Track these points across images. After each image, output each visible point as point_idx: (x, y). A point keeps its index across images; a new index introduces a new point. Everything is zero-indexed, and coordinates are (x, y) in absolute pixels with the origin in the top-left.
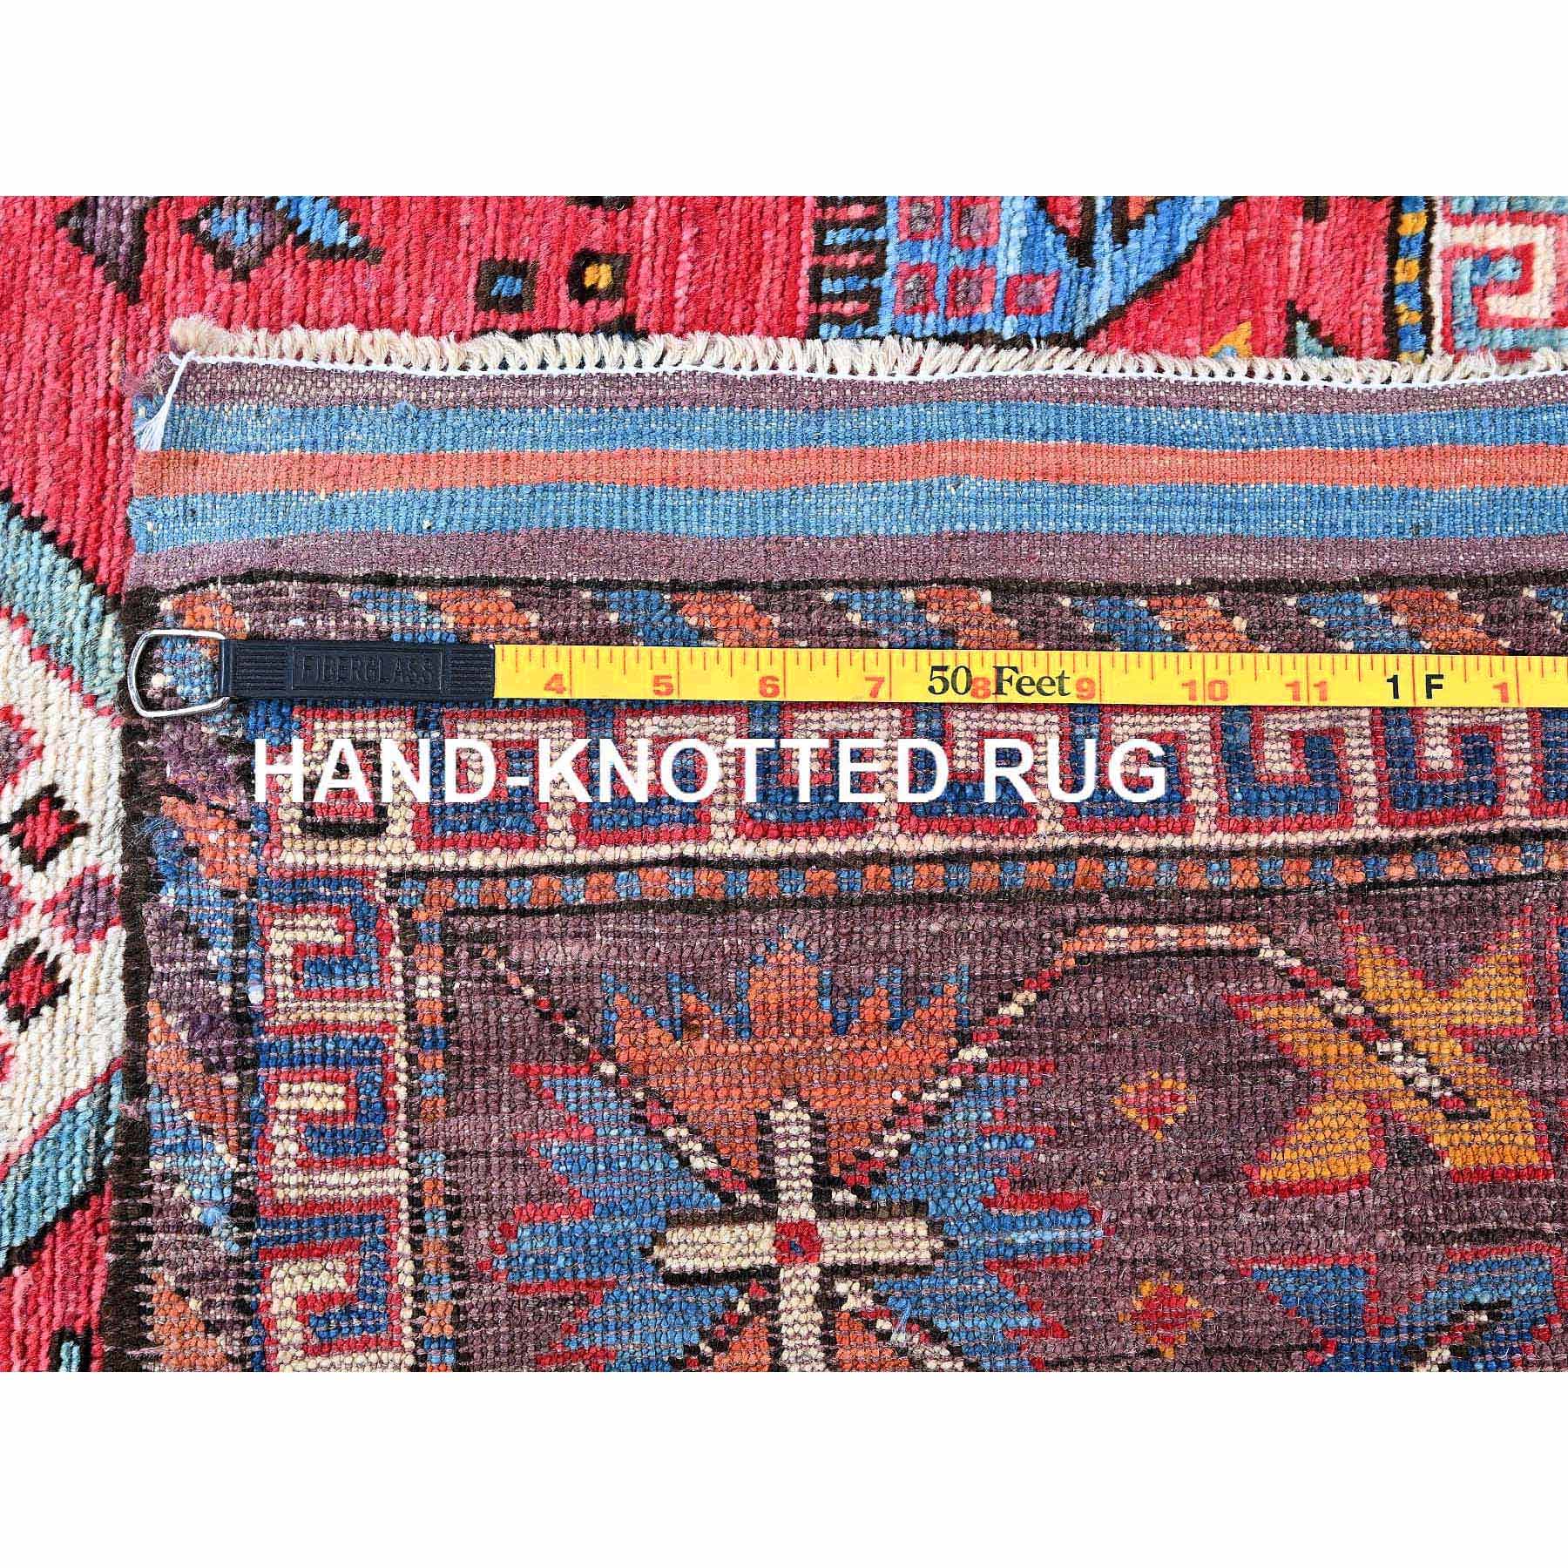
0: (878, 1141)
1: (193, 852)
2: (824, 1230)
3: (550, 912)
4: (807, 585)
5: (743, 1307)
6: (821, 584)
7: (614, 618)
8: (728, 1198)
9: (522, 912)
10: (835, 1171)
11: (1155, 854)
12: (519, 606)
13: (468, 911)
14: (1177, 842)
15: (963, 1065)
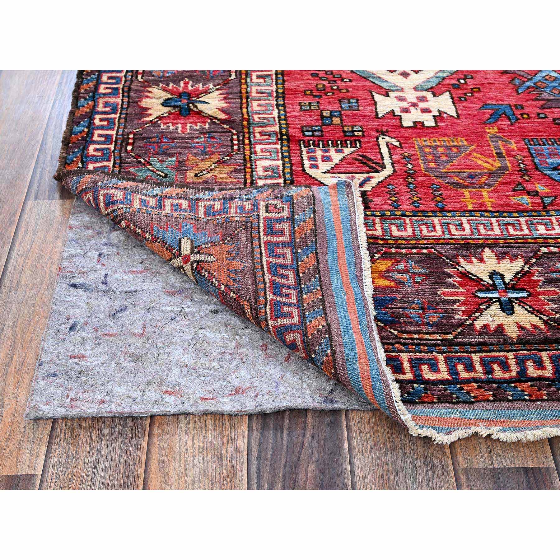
0: (206, 271)
1: (263, 193)
2: (189, 264)
3: (251, 237)
4: (319, 273)
5: (174, 251)
6: (319, 274)
7: (310, 244)
8: (196, 247)
9: (251, 233)
10: (200, 263)
11: (266, 314)
12: (311, 230)
13: (252, 225)
14: (269, 318)
15: (220, 285)
